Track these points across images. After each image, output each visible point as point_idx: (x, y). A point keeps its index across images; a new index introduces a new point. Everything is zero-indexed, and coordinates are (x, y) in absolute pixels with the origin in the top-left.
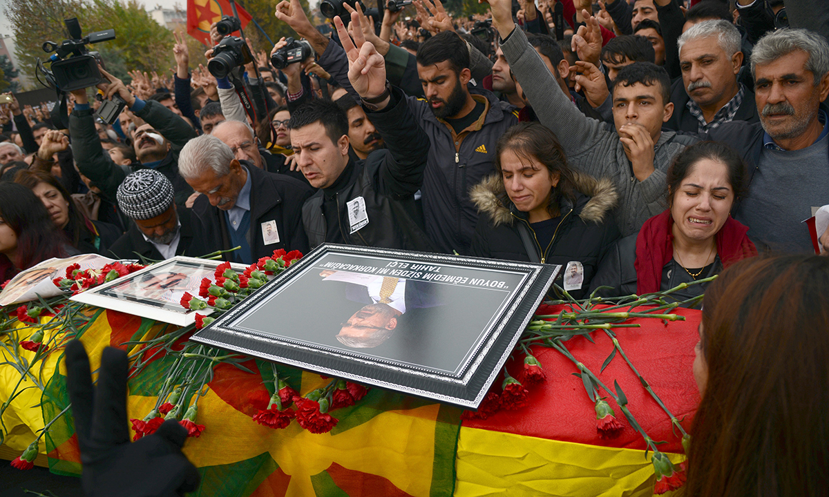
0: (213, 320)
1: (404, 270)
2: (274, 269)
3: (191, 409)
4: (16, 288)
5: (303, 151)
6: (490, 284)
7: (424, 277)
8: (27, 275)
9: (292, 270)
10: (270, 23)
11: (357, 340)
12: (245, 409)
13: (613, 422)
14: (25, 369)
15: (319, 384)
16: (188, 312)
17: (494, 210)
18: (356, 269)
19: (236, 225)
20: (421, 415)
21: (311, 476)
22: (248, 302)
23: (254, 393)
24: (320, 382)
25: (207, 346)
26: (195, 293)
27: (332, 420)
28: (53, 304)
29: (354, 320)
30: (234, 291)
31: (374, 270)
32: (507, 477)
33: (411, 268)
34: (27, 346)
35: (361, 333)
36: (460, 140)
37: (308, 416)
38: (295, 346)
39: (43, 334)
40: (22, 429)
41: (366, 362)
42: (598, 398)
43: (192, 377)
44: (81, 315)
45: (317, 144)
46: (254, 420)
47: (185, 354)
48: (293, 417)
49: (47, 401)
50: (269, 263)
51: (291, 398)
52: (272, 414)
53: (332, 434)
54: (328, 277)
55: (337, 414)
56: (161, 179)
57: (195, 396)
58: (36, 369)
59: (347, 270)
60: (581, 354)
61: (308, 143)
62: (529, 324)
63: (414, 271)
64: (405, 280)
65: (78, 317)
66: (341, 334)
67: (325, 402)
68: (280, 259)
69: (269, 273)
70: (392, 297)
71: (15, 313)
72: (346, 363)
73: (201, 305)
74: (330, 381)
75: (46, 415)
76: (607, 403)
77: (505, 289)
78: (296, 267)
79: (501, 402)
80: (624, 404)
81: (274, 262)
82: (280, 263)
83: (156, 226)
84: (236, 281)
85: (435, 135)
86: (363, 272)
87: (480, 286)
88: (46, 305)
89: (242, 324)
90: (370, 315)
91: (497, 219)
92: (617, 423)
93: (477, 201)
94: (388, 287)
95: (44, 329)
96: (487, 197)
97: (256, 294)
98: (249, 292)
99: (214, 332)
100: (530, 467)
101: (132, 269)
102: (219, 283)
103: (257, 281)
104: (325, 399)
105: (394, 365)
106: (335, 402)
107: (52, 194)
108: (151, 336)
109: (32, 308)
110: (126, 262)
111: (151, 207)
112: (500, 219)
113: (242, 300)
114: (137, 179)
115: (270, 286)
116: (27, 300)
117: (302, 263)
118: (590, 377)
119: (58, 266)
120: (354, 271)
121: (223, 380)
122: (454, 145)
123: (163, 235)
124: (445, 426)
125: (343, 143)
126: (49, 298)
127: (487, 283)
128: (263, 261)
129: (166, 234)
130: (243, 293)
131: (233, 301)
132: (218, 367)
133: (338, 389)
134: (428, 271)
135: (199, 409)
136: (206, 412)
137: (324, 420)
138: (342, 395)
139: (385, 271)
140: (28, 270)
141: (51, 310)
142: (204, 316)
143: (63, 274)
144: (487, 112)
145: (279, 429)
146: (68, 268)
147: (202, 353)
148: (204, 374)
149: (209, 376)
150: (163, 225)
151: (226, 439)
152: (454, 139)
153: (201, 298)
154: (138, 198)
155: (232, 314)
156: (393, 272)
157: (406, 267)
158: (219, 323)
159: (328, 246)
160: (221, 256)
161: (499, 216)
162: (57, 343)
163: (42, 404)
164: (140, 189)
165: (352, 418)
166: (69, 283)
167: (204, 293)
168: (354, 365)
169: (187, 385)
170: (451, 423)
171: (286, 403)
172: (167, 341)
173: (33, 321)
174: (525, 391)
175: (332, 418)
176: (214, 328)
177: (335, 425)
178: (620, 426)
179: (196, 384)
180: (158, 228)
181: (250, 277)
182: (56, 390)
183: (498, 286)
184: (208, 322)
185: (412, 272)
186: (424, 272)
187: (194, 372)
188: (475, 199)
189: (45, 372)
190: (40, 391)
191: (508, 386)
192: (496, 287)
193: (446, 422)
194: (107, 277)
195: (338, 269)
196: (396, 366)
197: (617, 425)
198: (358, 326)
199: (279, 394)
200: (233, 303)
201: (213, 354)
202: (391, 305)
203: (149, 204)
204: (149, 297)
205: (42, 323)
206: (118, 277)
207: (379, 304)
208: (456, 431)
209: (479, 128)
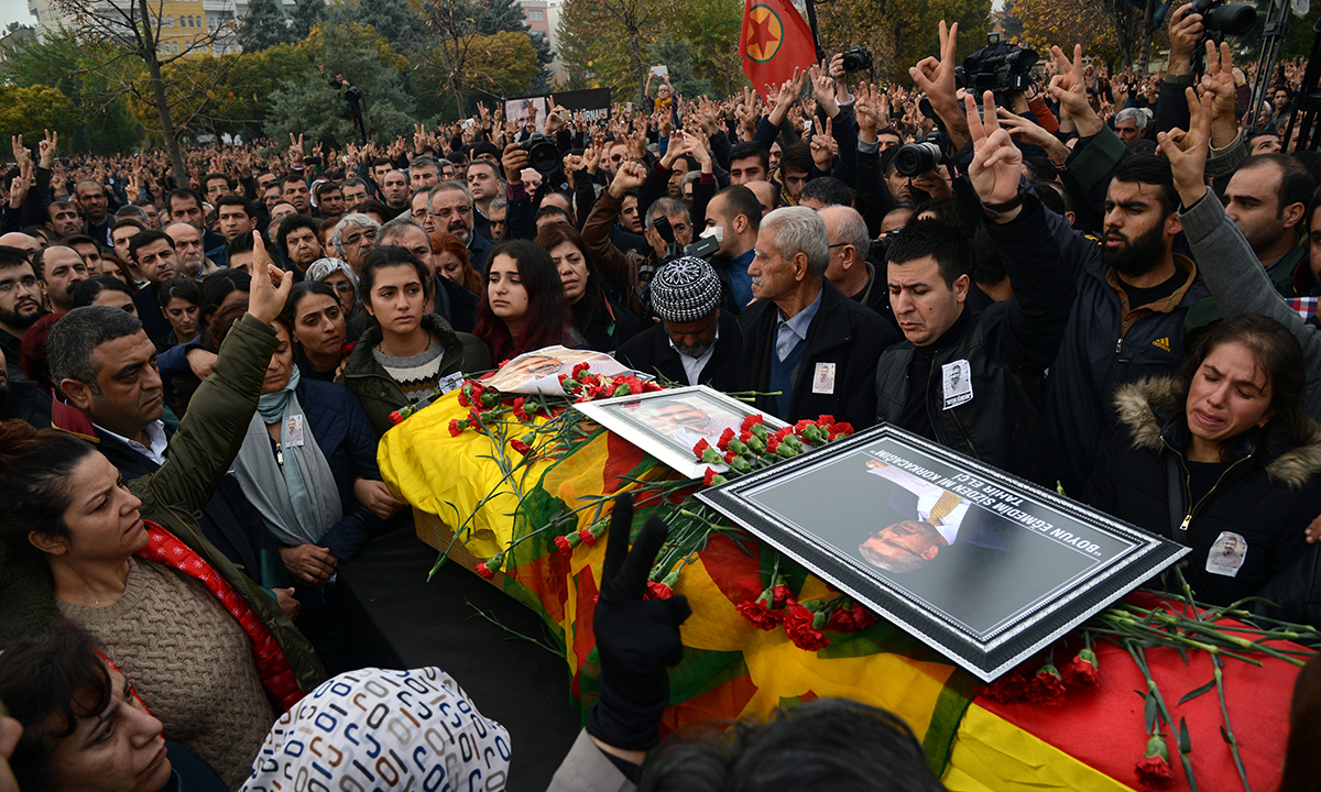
0: (725, 481)
1: (974, 489)
2: (813, 437)
3: (673, 574)
4: (515, 374)
5: (903, 292)
6: (1078, 542)
7: (994, 507)
8: (529, 359)
9: (834, 448)
10: (920, 31)
11: (882, 558)
12: (731, 595)
13: (1159, 766)
14: (507, 470)
15: (823, 595)
16: (699, 462)
17: (1138, 425)
18: (913, 470)
19: (783, 355)
20: (928, 672)
21: (781, 698)
22: (770, 472)
23: (748, 581)
24: (823, 593)
25: (710, 509)
26: (713, 442)
27: (822, 640)
28: (550, 404)
29: (887, 533)
30: (758, 452)
31: (936, 477)
32: (1012, 784)
33: (984, 490)
34: (516, 445)
35: (889, 552)
36: (1132, 321)
37: (798, 624)
38: (808, 542)
39: (534, 437)
40: (487, 535)
41: (882, 587)
42: (1156, 731)
43: (684, 538)
44: (579, 427)
45: (924, 285)
46: (738, 609)
47: (684, 511)
48: (781, 622)
49: (522, 513)
50: (810, 429)
51: (785, 599)
52: (758, 610)
53: (819, 657)
54: (875, 470)
55: (833, 635)
56: (709, 276)
57: (681, 562)
58: (518, 475)
59: (902, 468)
60: (1162, 672)
61: (912, 283)
62: (1106, 610)
63: (987, 495)
64: (970, 502)
65: (575, 428)
66: (865, 545)
67: (821, 616)
68: (825, 427)
69: (807, 441)
70: (945, 520)
71: (511, 403)
72: (859, 581)
73: (716, 459)
74: (836, 595)
75: (516, 528)
76: (1165, 742)
77: (1095, 556)
78: (841, 445)
79: (1027, 690)
80: (1186, 751)
81: (816, 430)
82: (823, 433)
83: (686, 333)
84: (763, 441)
85: (1096, 303)
86: (921, 476)
87: (1065, 542)
88: (544, 404)
89: (756, 497)
90: (909, 533)
91: (1139, 440)
92: (1165, 769)
93: (1120, 406)
94: (944, 505)
95: (537, 431)
96: (1137, 404)
97: (782, 464)
98: (775, 460)
99: (722, 495)
100: (1042, 782)
101: (647, 388)
102: (742, 439)
103: (789, 449)
104: (823, 614)
105: (912, 601)
106: (835, 620)
107: (574, 257)
108: (649, 479)
109: (529, 402)
110: (642, 376)
111: (686, 309)
112: (1143, 440)
113: (765, 467)
114: (681, 269)
115: (802, 460)
116: (526, 391)
117: (849, 442)
118: (1158, 705)
119: (565, 358)
120: (910, 472)
121: (716, 554)
122: (1120, 325)
123: (692, 347)
124: (953, 696)
125: (960, 286)
126: (549, 397)
127: (1074, 542)
128: (803, 425)
129: (696, 345)
130: (768, 458)
131: (753, 463)
132: (714, 535)
133: (841, 607)
134: (1003, 501)
135: (681, 577)
136: (688, 583)
137: (814, 637)
138: (844, 615)
139: (949, 483)
140: (530, 354)
141: (548, 411)
142: (716, 473)
143: (569, 371)
144: (1189, 288)
145: (761, 630)
146: (576, 366)
147: (701, 515)
148: (697, 540)
149: (702, 544)
150: (695, 334)
151: (700, 620)
152: (1124, 315)
153: (718, 451)
154: (674, 295)
155: (748, 481)
156: (959, 488)
157: (978, 486)
158: (731, 488)
159: (888, 429)
160: (754, 399)
161: (1144, 435)
162: (547, 451)
163: (515, 514)
164: (679, 283)
165: (847, 647)
166: (573, 385)
167: (722, 445)
168: (868, 586)
169: (676, 547)
170: (961, 694)
171: (778, 604)
172: (667, 488)
173: (526, 418)
174: (1062, 687)
175: (823, 637)
176: (724, 491)
177: (825, 646)
178: (1167, 774)
179: (686, 548)
180: (689, 336)
181: (782, 442)
182: (534, 504)
183: (1087, 549)
184: (718, 482)
185: (983, 496)
186: (998, 500)
187: (687, 534)
188: (1118, 403)
189: (527, 480)
190: (517, 500)
191: (1042, 674)
192: (1083, 550)
193: (955, 691)
194: (618, 390)
195: (891, 462)
196: (915, 603)
197: (1164, 771)
198: (889, 542)
199: (773, 591)
200: (752, 467)
201: (713, 520)
202: (940, 529)
203: (685, 305)
204: (658, 429)
205: (535, 424)
206: (629, 394)
207: (925, 523)
208: (964, 705)
209: (1170, 309)
